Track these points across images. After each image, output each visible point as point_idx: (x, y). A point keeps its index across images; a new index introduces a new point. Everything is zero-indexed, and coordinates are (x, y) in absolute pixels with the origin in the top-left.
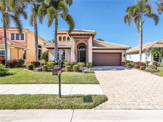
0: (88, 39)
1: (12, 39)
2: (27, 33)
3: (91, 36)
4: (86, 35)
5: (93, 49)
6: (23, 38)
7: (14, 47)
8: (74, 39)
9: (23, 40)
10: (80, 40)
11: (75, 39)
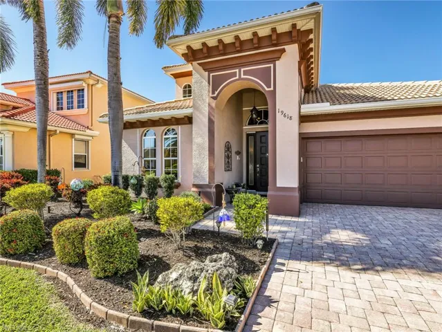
0: (273, 61)
1: (58, 109)
2: (92, 85)
3: (292, 42)
4: (265, 43)
5: (304, 119)
6: (83, 101)
7: (27, 130)
8: (205, 70)
9: (83, 107)
10: (234, 74)
11: (209, 71)
